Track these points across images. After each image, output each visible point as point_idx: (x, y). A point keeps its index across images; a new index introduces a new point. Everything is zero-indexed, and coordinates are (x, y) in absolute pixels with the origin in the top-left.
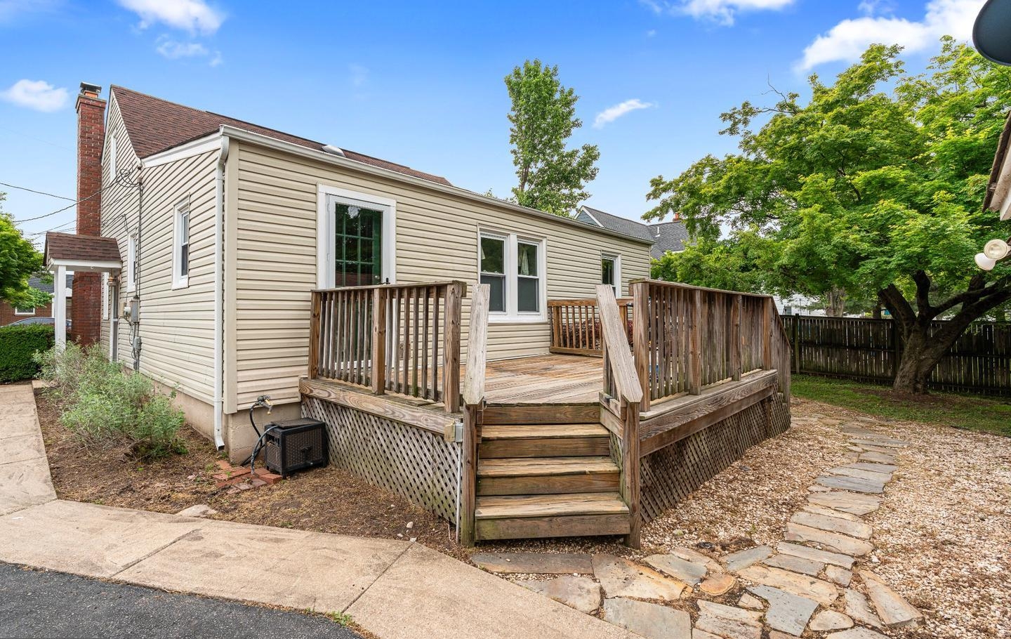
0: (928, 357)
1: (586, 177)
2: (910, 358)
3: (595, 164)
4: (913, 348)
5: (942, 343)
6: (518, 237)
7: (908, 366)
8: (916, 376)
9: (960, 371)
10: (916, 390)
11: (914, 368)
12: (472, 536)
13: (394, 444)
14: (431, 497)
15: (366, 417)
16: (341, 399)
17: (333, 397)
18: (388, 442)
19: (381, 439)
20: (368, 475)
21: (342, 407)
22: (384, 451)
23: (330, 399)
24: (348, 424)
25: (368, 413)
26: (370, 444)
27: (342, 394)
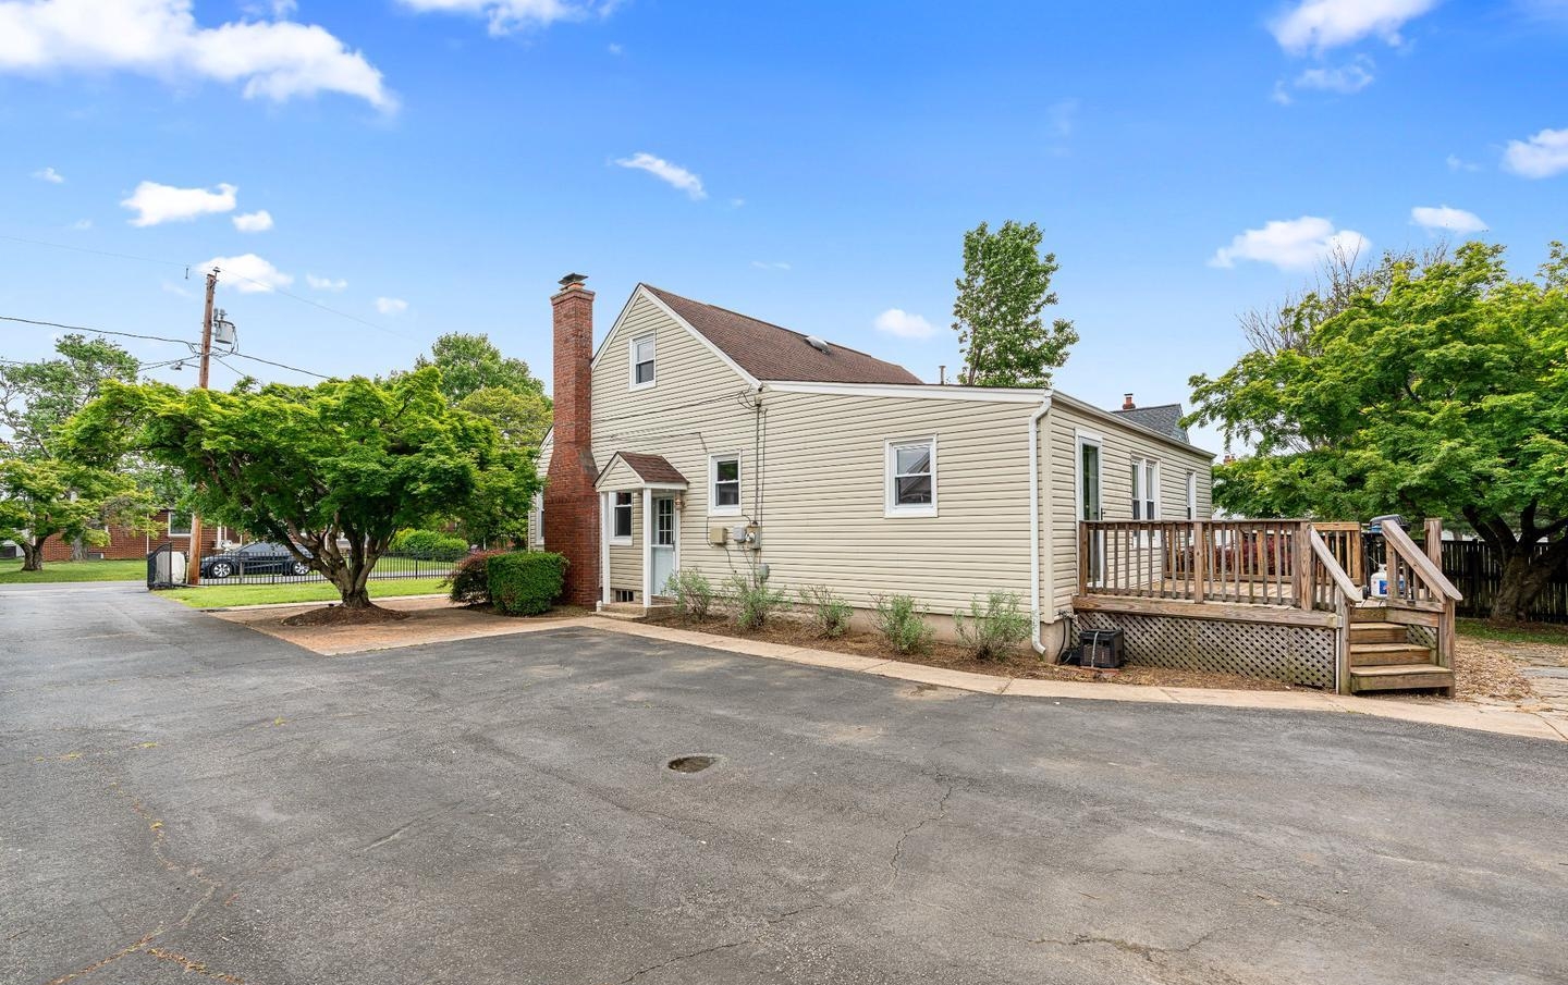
0: (1532, 582)
1: (1050, 362)
2: (1511, 583)
3: (1068, 348)
4: (1514, 573)
5: (1547, 566)
6: (1147, 461)
7: (1508, 593)
8: (1518, 602)
9: (1551, 600)
10: (1519, 618)
11: (1515, 594)
12: (1350, 688)
13: (1232, 639)
14: (1286, 672)
15: (1188, 621)
16: (1154, 609)
17: (1138, 608)
18: (1222, 638)
19: (1213, 637)
20: (1192, 666)
21: (1144, 616)
22: (1218, 646)
23: (1132, 610)
24: (1156, 629)
25: (1191, 618)
26: (1195, 642)
27: (1153, 605)
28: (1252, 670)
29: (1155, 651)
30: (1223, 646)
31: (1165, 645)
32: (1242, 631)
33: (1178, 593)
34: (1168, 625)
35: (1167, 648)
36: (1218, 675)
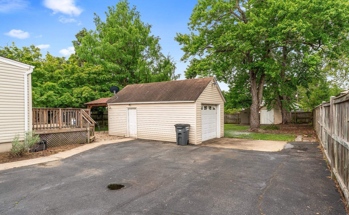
13: (68, 136)
14: (78, 141)
15: (58, 134)
16: (51, 132)
17: (46, 132)
18: (66, 136)
19: (64, 137)
20: (60, 145)
21: (47, 134)
22: (65, 139)
23: (45, 133)
24: (50, 137)
25: (59, 133)
26: (60, 139)
27: (50, 131)
28: (72, 143)
29: (50, 143)
30: (66, 138)
31: (53, 141)
32: (70, 134)
33: (55, 127)
34: (53, 136)
35: (53, 142)
36: (65, 146)
